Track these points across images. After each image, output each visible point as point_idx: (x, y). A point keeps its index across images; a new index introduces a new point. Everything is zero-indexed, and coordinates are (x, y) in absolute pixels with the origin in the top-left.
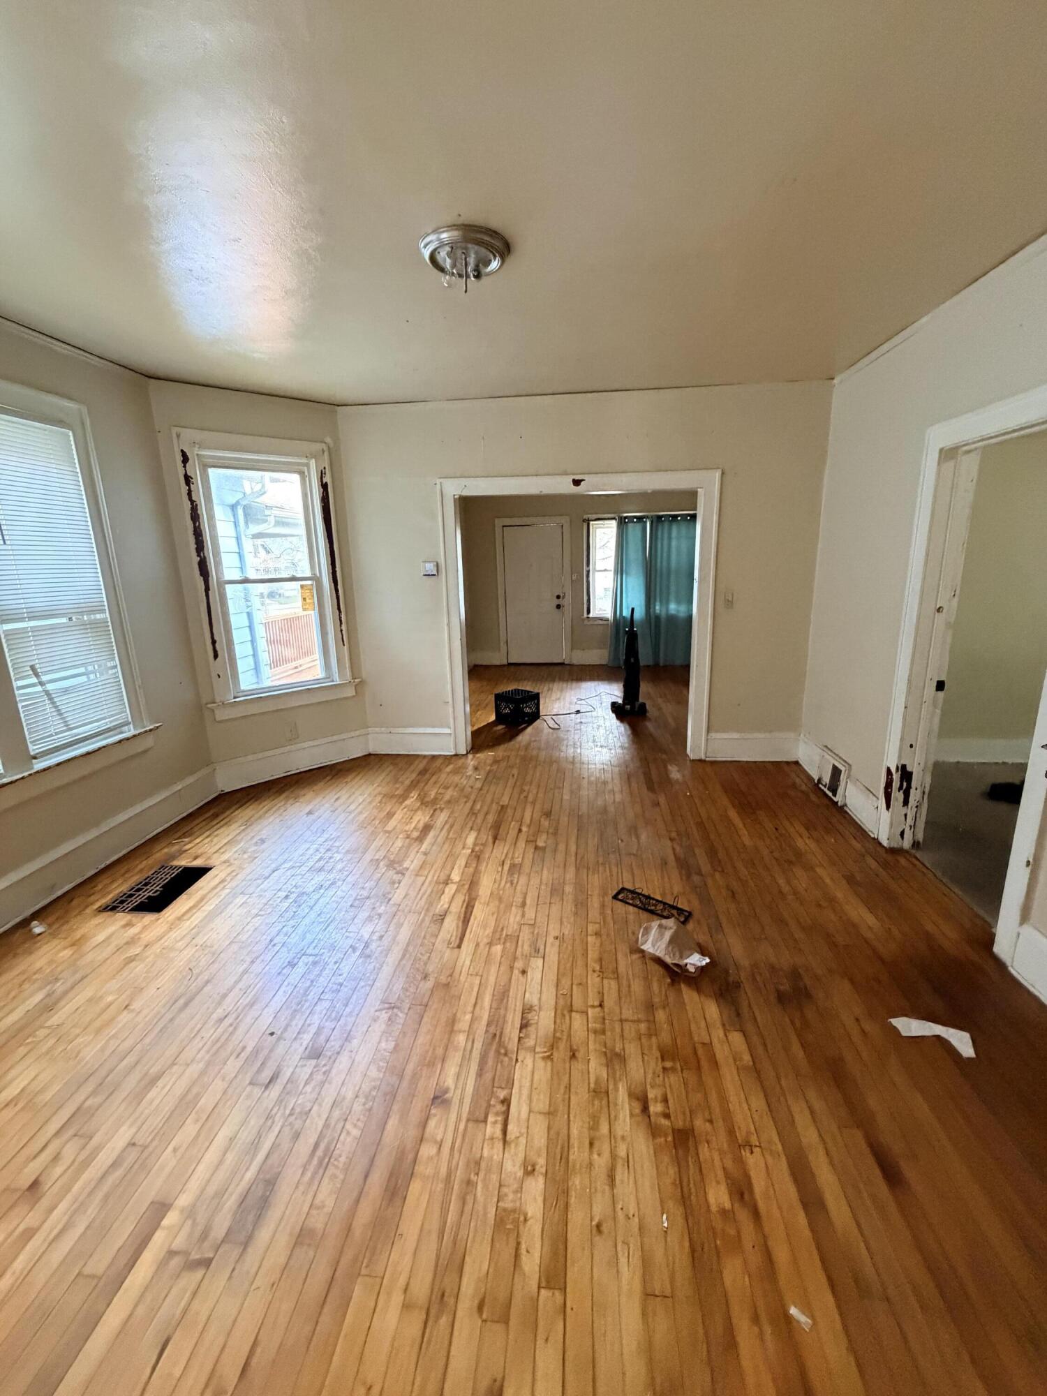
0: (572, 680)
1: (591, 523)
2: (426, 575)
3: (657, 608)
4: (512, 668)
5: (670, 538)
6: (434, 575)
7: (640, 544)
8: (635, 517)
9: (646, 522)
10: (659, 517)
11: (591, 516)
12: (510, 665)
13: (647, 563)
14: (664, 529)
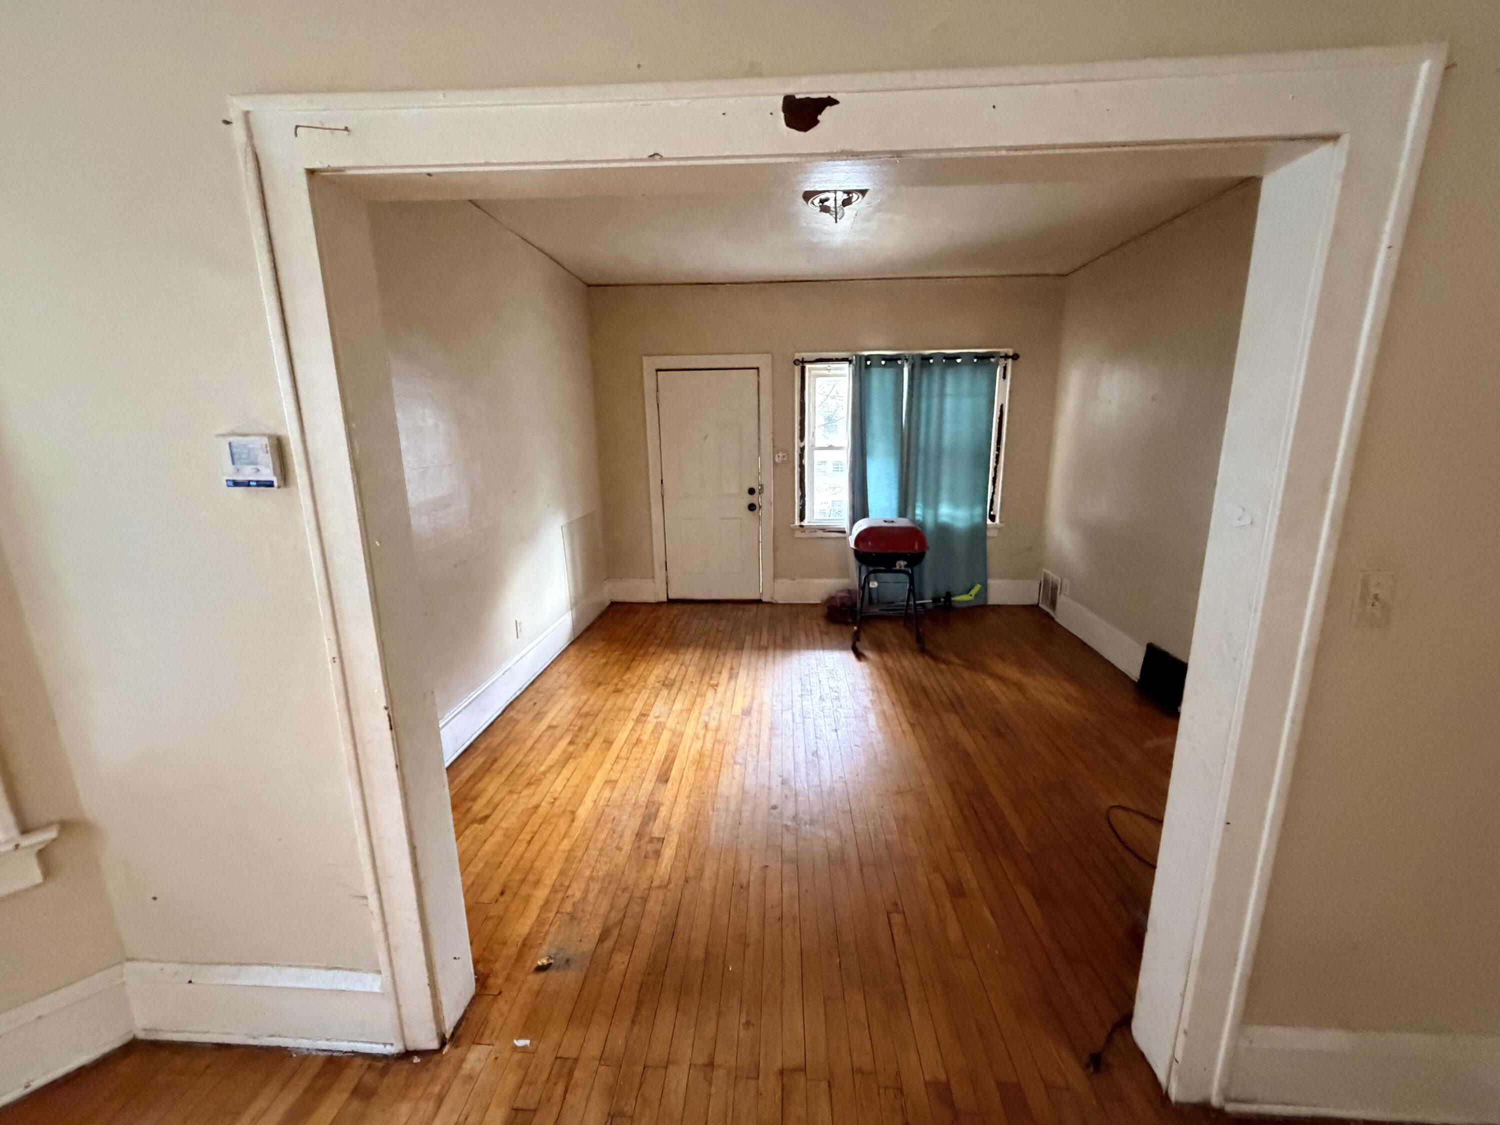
0: (775, 647)
1: (808, 366)
2: (236, 484)
3: (918, 511)
4: (676, 610)
5: (942, 396)
6: (270, 484)
7: (890, 403)
8: (884, 357)
9: (902, 366)
10: (925, 358)
11: (807, 356)
12: (671, 602)
13: (902, 438)
14: (931, 382)
